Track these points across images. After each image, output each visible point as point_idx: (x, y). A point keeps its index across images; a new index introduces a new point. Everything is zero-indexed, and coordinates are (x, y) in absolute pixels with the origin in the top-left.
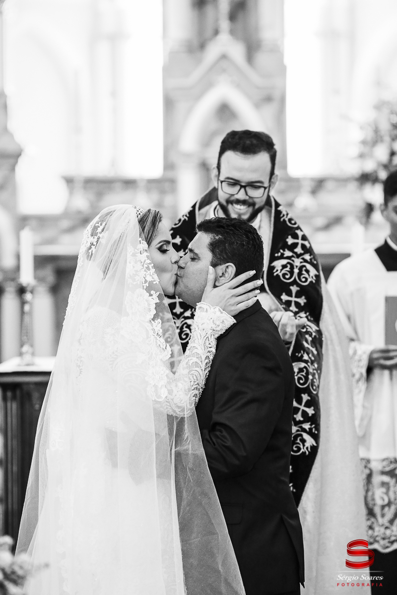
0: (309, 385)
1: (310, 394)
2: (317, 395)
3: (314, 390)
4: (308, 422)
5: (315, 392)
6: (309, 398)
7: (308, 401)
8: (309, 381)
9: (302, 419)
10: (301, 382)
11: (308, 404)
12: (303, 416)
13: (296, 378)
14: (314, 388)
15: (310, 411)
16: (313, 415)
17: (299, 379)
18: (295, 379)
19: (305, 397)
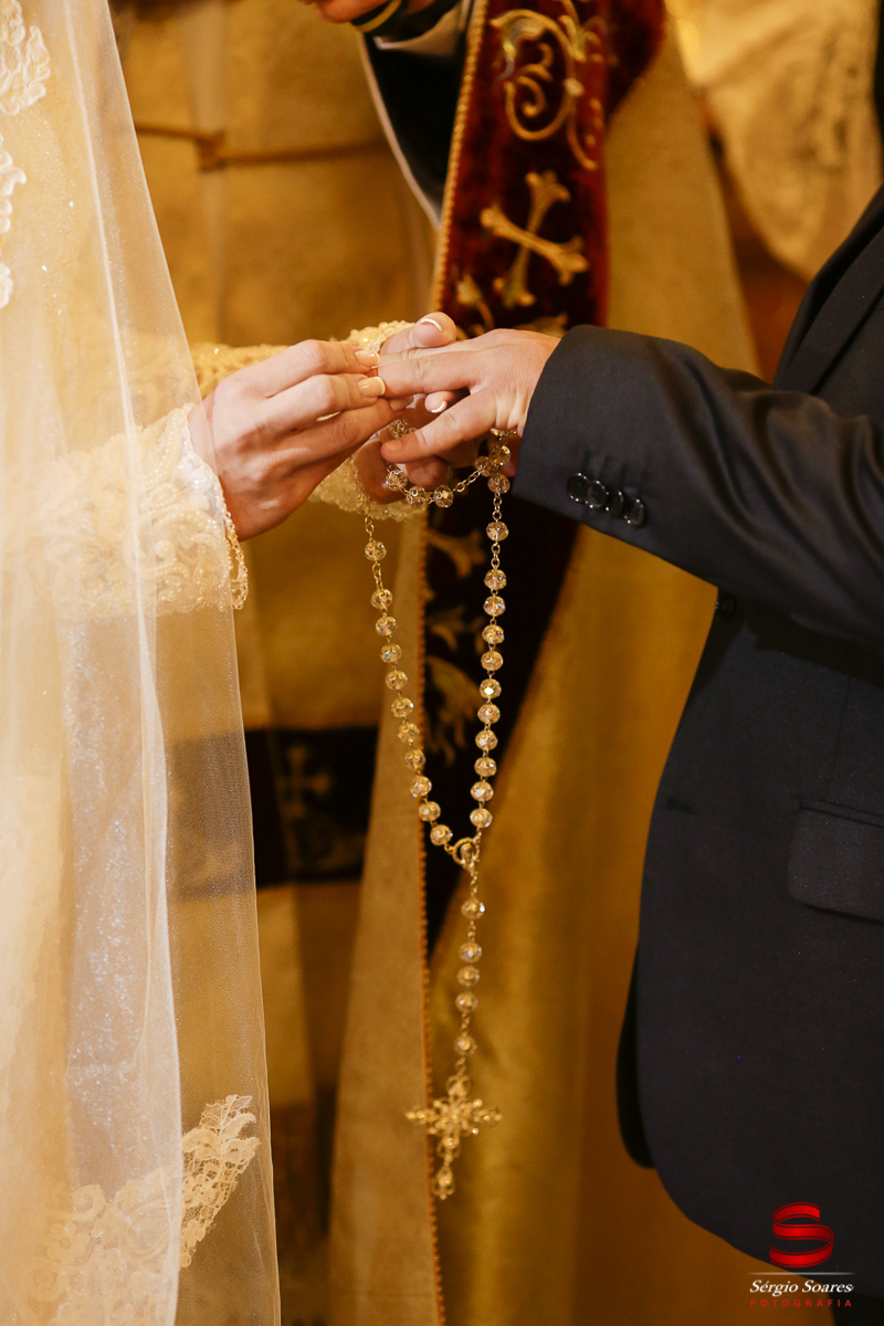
0: (562, 133)
1: (565, 169)
2: (599, 177)
3: (593, 154)
4: (554, 314)
5: (589, 164)
6: (563, 194)
7: (556, 209)
8: (568, 109)
9: (527, 299)
10: (530, 110)
11: (558, 226)
12: (531, 287)
13: (510, 88)
14: (591, 140)
15: (566, 261)
16: (579, 277)
17: (525, 95)
18: (503, 94)
19: (544, 189)
